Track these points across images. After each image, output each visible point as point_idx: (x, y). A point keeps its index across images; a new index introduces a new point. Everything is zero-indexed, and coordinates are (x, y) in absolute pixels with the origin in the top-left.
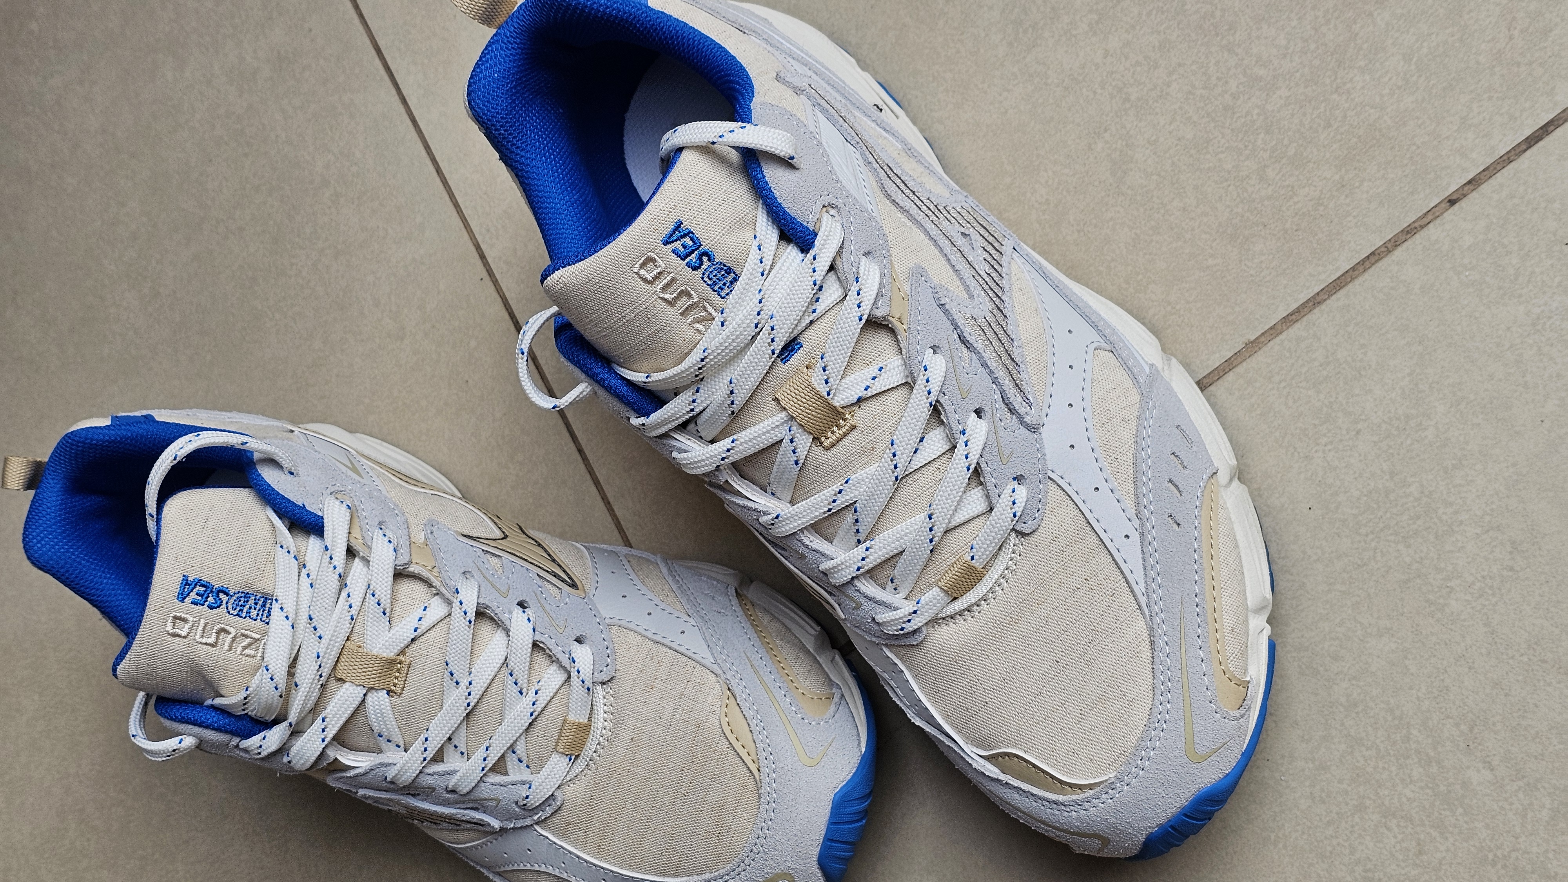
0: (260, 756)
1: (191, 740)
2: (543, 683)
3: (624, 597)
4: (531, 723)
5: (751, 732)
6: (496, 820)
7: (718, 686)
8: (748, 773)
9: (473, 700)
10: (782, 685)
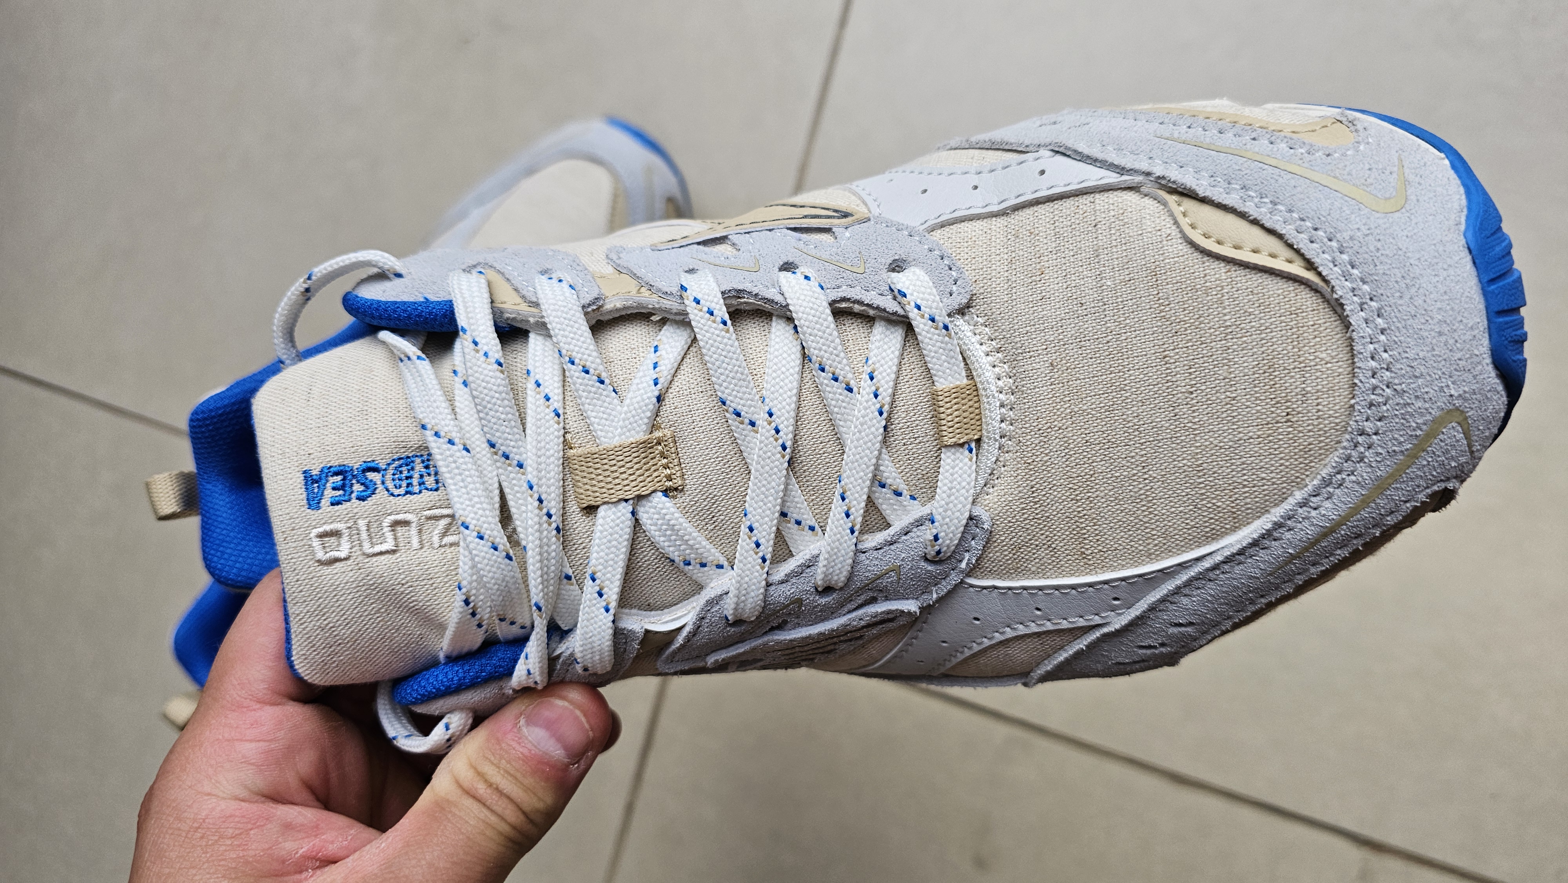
1: (460, 717)
2: (874, 358)
3: (925, 191)
4: (885, 428)
5: (1255, 222)
6: (910, 601)
7: (1147, 201)
8: (1290, 286)
9: (786, 437)
10: (1254, 135)
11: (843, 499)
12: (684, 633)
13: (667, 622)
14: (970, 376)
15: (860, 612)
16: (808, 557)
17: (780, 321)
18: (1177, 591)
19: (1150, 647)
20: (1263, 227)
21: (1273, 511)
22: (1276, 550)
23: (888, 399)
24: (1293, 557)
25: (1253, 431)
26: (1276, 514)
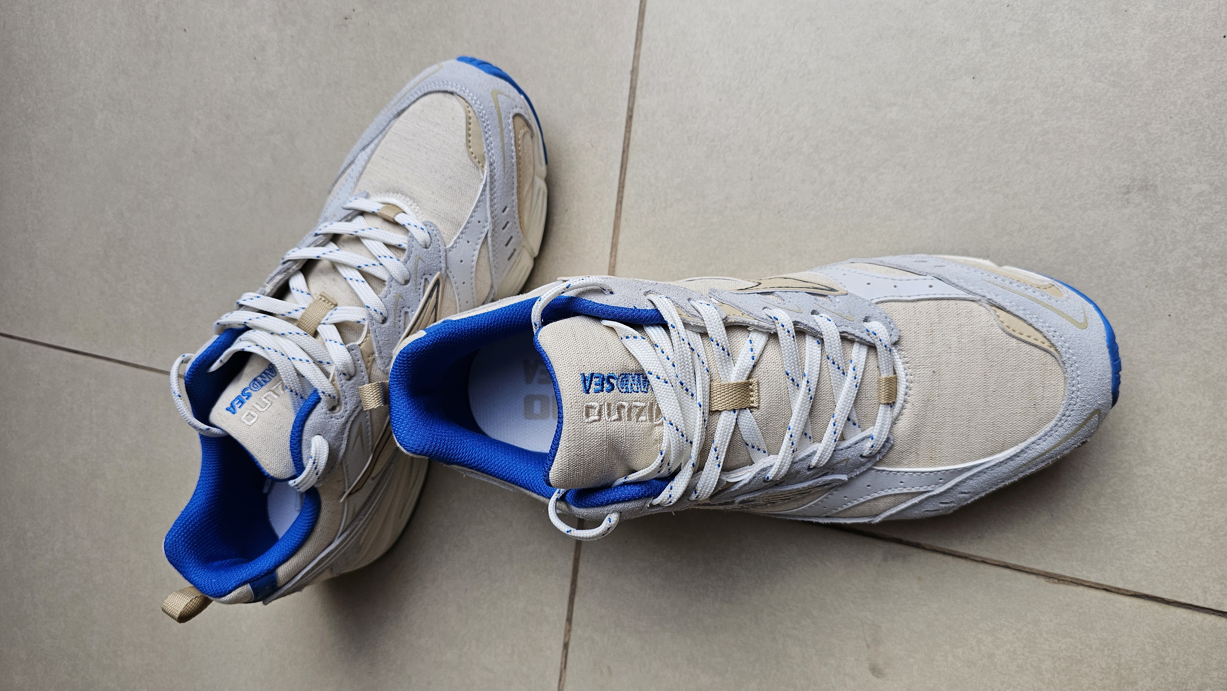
0: (671, 504)
1: (615, 516)
2: (855, 361)
3: (869, 284)
4: (857, 394)
5: (1030, 325)
6: (844, 475)
7: (982, 308)
8: (1043, 353)
9: (812, 393)
10: (1026, 287)
11: (834, 425)
12: (741, 484)
13: (732, 478)
14: (895, 373)
15: (819, 479)
16: (811, 451)
17: (810, 337)
18: (968, 478)
19: (946, 503)
20: (1033, 327)
21: (1020, 444)
22: (1019, 461)
23: (859, 381)
24: (1024, 465)
25: (1019, 410)
26: (1022, 446)
